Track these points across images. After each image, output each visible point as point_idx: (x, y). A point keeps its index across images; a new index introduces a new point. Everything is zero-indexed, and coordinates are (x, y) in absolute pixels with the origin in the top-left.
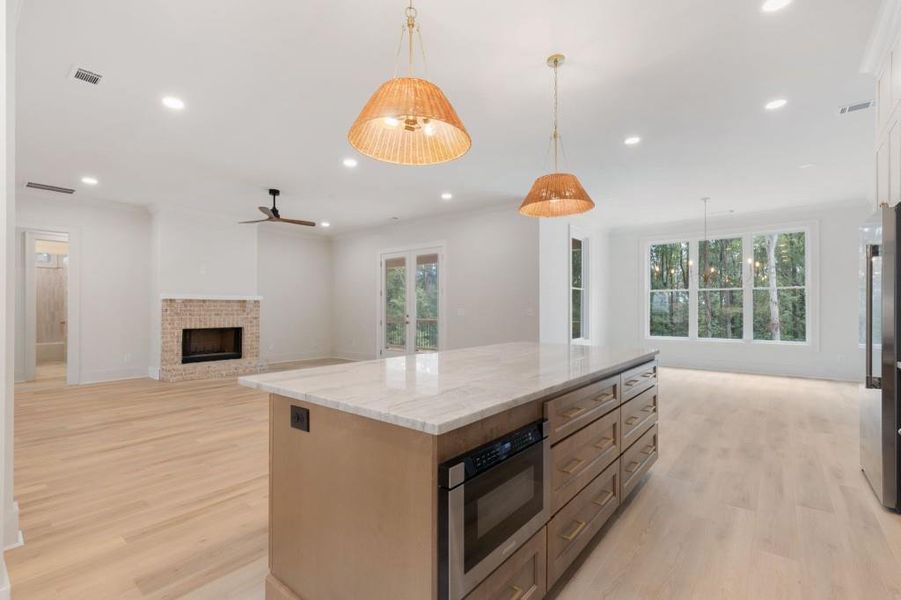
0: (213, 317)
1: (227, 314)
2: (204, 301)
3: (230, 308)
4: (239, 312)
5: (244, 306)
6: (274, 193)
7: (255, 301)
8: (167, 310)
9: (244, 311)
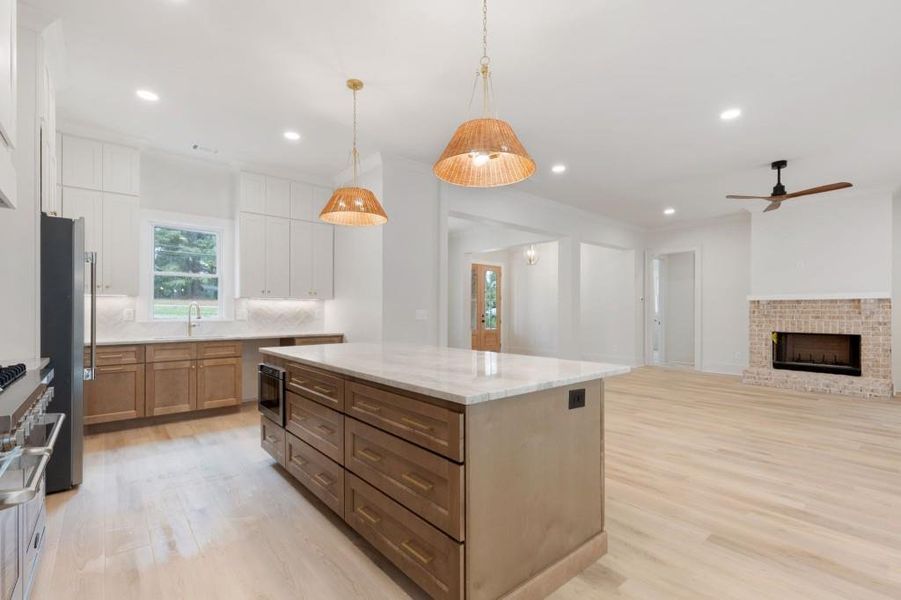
0: (810, 320)
1: (830, 317)
2: (798, 302)
3: (837, 310)
4: (852, 315)
5: (859, 307)
6: (779, 165)
7: (880, 300)
8: (754, 312)
9: (860, 313)
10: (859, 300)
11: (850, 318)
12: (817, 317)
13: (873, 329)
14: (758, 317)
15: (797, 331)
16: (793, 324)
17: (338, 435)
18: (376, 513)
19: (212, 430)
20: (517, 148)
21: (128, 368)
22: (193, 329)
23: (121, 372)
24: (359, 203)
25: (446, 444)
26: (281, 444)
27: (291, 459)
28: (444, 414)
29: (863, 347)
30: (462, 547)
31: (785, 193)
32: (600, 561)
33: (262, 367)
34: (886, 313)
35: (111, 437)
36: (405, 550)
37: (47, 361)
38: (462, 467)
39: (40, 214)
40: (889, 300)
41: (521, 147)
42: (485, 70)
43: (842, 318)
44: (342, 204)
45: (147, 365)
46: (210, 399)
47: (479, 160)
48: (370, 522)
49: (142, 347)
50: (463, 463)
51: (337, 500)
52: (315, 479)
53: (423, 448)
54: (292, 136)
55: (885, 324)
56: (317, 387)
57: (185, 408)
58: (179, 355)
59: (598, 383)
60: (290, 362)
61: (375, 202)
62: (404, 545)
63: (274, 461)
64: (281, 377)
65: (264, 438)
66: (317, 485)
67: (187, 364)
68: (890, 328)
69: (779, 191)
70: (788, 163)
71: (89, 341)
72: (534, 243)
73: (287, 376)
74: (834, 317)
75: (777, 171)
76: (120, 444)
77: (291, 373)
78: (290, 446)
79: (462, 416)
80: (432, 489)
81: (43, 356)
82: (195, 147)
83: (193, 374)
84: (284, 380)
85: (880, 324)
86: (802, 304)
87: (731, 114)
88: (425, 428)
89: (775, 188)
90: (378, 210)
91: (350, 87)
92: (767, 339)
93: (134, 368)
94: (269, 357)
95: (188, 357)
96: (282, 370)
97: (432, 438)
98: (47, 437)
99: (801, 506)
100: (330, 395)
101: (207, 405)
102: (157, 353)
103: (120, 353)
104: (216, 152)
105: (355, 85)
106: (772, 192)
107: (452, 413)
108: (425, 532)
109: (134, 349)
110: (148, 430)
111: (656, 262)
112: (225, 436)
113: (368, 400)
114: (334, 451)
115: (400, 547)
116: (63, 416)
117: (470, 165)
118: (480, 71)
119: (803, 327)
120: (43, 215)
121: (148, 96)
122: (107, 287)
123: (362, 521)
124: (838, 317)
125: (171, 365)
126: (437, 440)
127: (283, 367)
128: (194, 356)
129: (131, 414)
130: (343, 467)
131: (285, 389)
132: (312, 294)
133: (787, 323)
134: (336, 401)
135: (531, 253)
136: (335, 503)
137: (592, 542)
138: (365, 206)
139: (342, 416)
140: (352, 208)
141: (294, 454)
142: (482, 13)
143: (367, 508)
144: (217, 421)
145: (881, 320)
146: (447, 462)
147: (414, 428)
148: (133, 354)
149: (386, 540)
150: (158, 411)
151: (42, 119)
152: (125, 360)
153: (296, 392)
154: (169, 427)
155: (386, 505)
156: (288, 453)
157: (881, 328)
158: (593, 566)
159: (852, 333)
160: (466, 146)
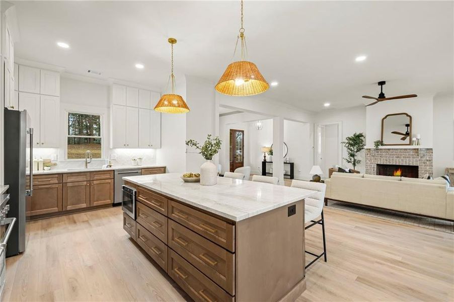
0: (395, 158)
1: (404, 157)
2: (389, 150)
3: (407, 154)
4: (415, 156)
5: (418, 153)
6: (382, 83)
7: (428, 149)
8: (368, 154)
9: (418, 155)
10: (418, 149)
11: (413, 158)
12: (398, 157)
13: (424, 163)
14: (369, 157)
15: (388, 164)
16: (386, 160)
17: (165, 227)
18: (185, 272)
19: (98, 217)
20: (259, 77)
21: (54, 186)
22: (88, 164)
23: (50, 188)
24: (175, 102)
25: (225, 241)
26: (134, 228)
27: (139, 237)
28: (224, 225)
29: (419, 172)
30: (233, 298)
31: (384, 97)
32: (303, 295)
33: (124, 187)
34: (430, 155)
35: (44, 222)
36: (201, 295)
37: (8, 186)
38: (234, 255)
39: (3, 108)
40: (432, 149)
41: (262, 77)
42: (242, 35)
43: (410, 157)
44: (166, 103)
45: (64, 184)
46: (97, 201)
47: (239, 82)
48: (181, 277)
49: (61, 175)
50: (235, 253)
51: (164, 262)
52: (152, 249)
53: (212, 241)
54: (140, 66)
55: (430, 161)
56: (153, 201)
57: (84, 205)
58: (80, 178)
59: (302, 202)
60: (139, 186)
61: (183, 102)
62: (200, 292)
63: (130, 236)
64: (134, 194)
65: (125, 224)
66: (153, 252)
67: (85, 183)
68: (432, 163)
69: (382, 97)
70: (386, 83)
71: (29, 173)
72: (261, 120)
73: (137, 193)
74: (406, 157)
75: (380, 86)
76: (49, 226)
77: (139, 192)
78: (139, 230)
79: (234, 227)
80: (217, 264)
81: (5, 184)
82: (89, 71)
83: (88, 189)
84: (135, 195)
85: (427, 160)
86: (391, 150)
87: (361, 59)
88: (213, 231)
89: (380, 95)
90: (185, 106)
91: (170, 42)
92: (374, 167)
93: (57, 186)
94: (127, 182)
95: (85, 179)
96: (134, 190)
97: (217, 237)
98: (6, 231)
99: (399, 259)
100: (160, 206)
101: (95, 204)
102: (69, 177)
103: (49, 178)
104: (100, 74)
105: (172, 41)
106: (378, 96)
107: (228, 225)
108: (212, 288)
109: (57, 176)
110: (64, 218)
111: (319, 129)
112: (105, 221)
113: (181, 211)
114: (162, 236)
115: (199, 293)
116: (15, 219)
117: (234, 85)
118: (240, 36)
119: (391, 162)
120: (6, 109)
121: (63, 45)
122: (43, 144)
123: (178, 275)
124: (408, 157)
125: (76, 184)
126: (220, 238)
127: (135, 188)
128: (89, 179)
129: (55, 209)
130: (167, 245)
131: (136, 200)
132: (150, 146)
133: (384, 160)
134: (163, 210)
135: (259, 124)
136: (163, 264)
137: (299, 285)
138: (178, 103)
139: (167, 218)
140: (171, 105)
141: (141, 235)
142: (241, 6)
143: (180, 269)
144: (100, 212)
145: (428, 159)
146: (225, 251)
147: (207, 230)
148: (56, 179)
149: (191, 288)
150: (69, 208)
151: (5, 58)
152: (52, 182)
153: (141, 202)
154: (75, 216)
155: (190, 269)
156: (137, 233)
157: (428, 162)
158: (299, 298)
159: (415, 165)
160: (233, 76)
